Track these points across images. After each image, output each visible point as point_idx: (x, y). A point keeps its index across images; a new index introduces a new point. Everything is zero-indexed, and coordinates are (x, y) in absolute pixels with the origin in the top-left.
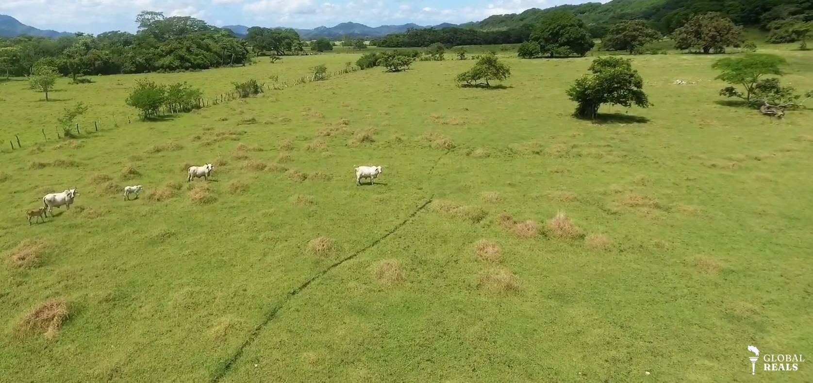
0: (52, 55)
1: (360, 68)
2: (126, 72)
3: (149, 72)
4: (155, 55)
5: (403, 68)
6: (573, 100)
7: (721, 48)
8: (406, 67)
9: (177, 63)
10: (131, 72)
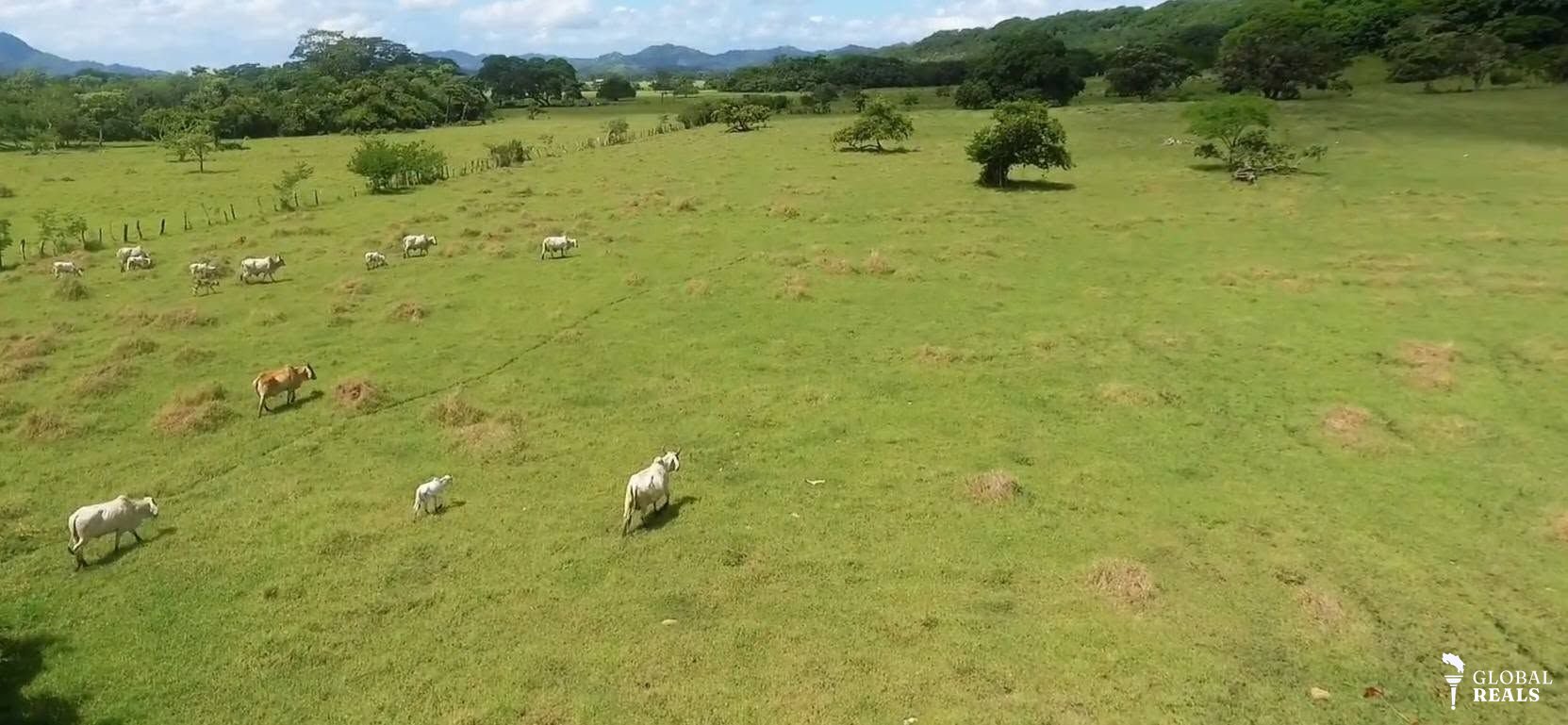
0: (166, 106)
1: (683, 125)
2: (287, 134)
3: (326, 133)
4: (335, 104)
5: (755, 125)
6: (973, 160)
8: (761, 124)
9: (373, 118)
10: (297, 134)
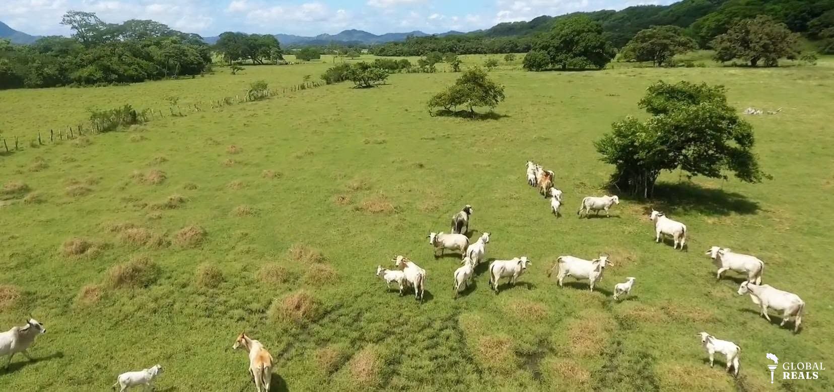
1: (325, 81)
4: (71, 64)
5: (376, 83)
7: (774, 60)
8: (381, 82)
9: (99, 75)
